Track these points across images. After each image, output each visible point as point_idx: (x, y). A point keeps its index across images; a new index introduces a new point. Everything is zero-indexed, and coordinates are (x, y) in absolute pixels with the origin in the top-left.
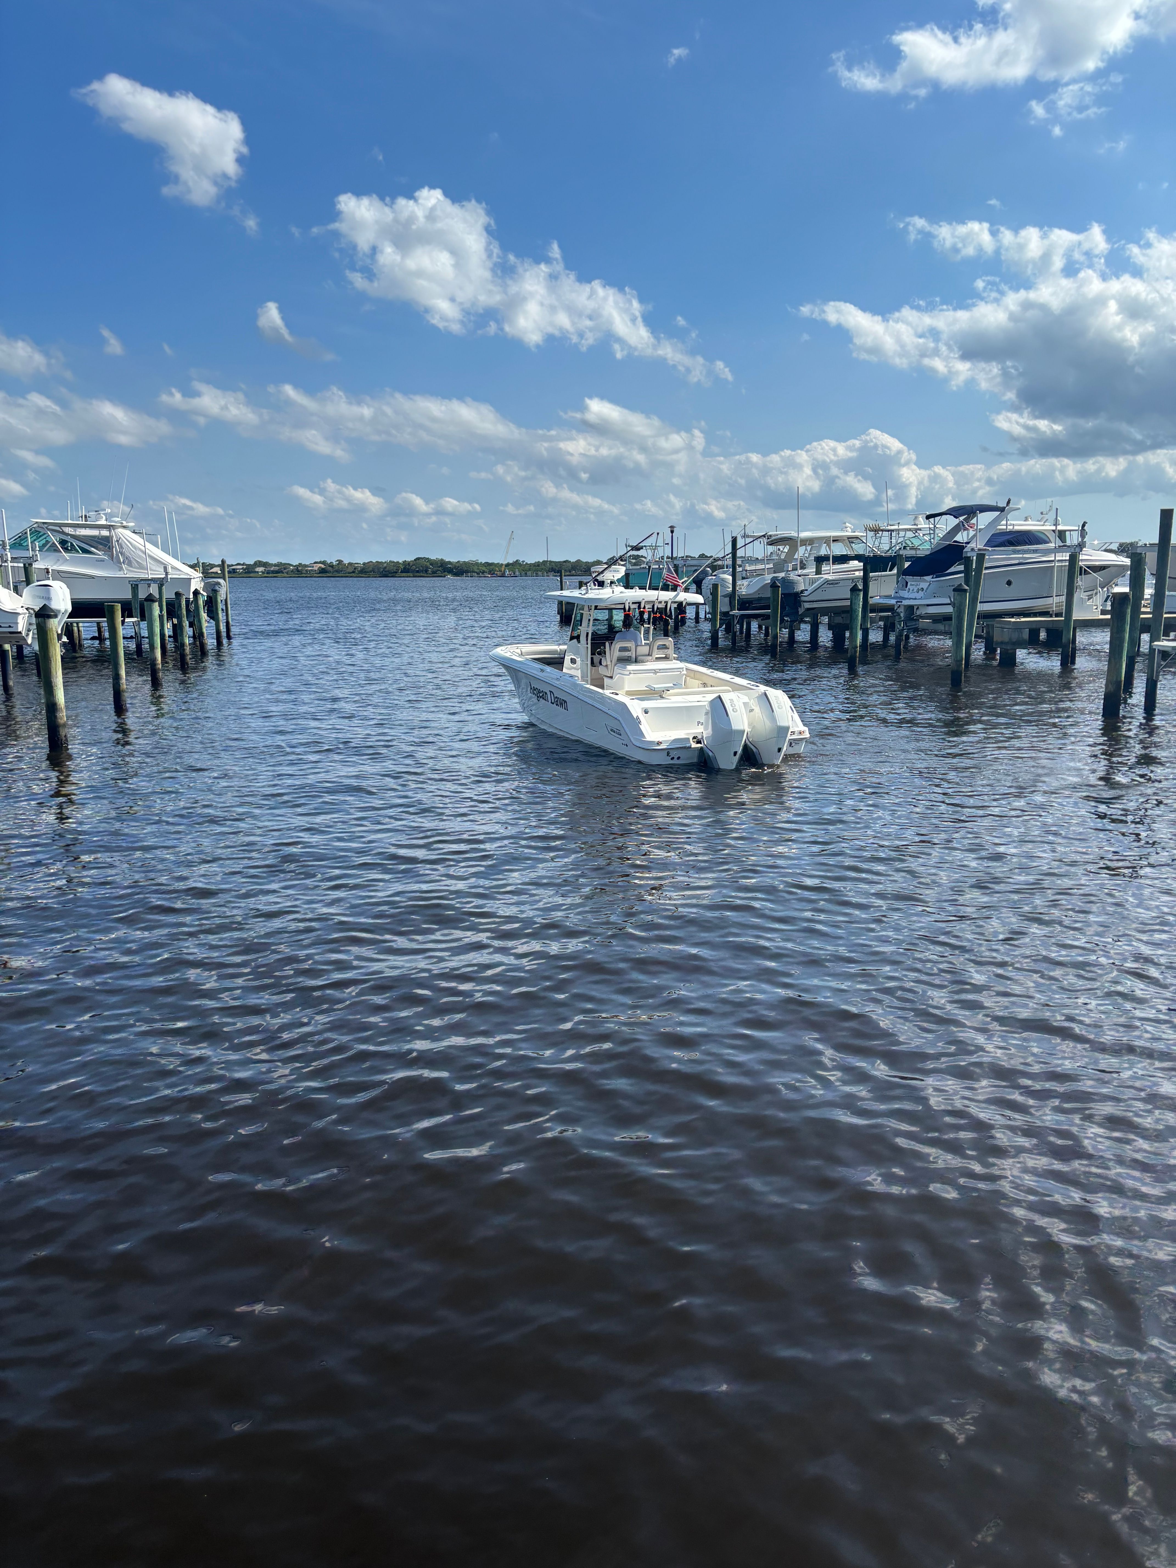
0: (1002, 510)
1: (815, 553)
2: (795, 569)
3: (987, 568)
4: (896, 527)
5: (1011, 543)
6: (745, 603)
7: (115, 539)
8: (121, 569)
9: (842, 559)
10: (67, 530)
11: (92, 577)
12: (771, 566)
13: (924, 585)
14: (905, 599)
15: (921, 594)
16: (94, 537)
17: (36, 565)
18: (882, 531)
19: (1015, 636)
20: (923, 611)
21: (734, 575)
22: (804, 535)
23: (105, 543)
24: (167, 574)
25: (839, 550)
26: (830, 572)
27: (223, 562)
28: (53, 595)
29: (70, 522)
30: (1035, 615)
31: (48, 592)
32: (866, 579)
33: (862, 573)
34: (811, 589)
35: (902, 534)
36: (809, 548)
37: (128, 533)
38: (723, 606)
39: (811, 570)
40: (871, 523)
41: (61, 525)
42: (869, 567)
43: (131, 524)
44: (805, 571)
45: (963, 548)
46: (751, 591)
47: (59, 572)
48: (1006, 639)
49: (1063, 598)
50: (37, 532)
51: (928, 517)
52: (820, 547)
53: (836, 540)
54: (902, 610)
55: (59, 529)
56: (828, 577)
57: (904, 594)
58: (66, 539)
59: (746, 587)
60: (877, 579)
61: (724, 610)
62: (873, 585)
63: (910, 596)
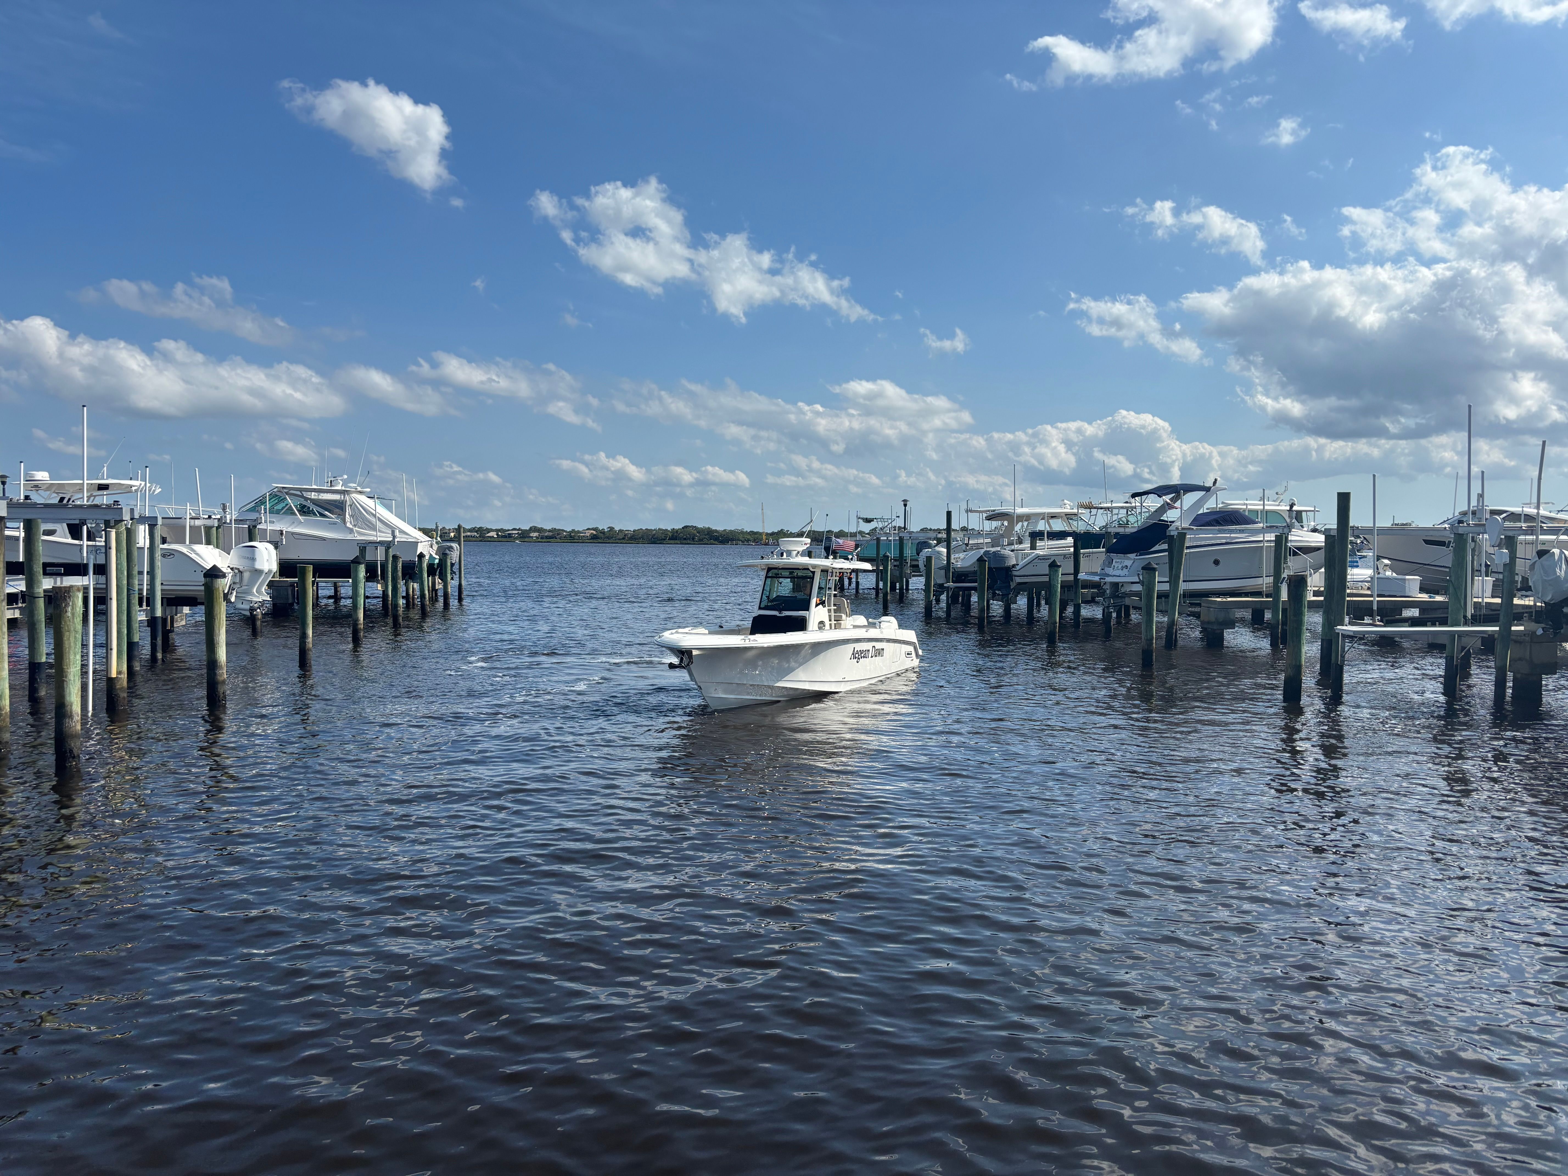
0: (1207, 489)
1: (1031, 529)
2: (1011, 543)
3: (1188, 548)
4: (1109, 505)
5: (1217, 523)
6: (960, 576)
7: (348, 503)
8: (352, 532)
9: (1062, 535)
10: (305, 494)
11: (323, 539)
12: (989, 540)
13: (1128, 563)
14: (1108, 575)
15: (1125, 571)
16: (335, 501)
17: (260, 527)
18: (1098, 508)
19: (1221, 617)
20: (1127, 589)
21: (948, 548)
22: (1020, 511)
23: (338, 508)
24: (394, 537)
25: (1058, 526)
26: (1045, 547)
27: (459, 526)
28: (257, 556)
29: (314, 487)
30: (1246, 595)
31: (253, 553)
32: (1076, 555)
33: (1072, 549)
34: (1021, 563)
35: (1115, 511)
36: (1025, 524)
37: (363, 499)
38: (938, 578)
39: (1027, 545)
40: (1086, 501)
41: (301, 490)
42: (1079, 544)
43: (368, 490)
44: (1021, 546)
45: (1168, 526)
46: (967, 564)
47: (293, 534)
48: (1213, 619)
49: (1271, 579)
50: (278, 496)
51: (1134, 496)
52: (1037, 523)
53: (1053, 516)
54: (1107, 587)
55: (300, 493)
56: (1040, 552)
57: (1109, 571)
58: (305, 503)
59: (963, 560)
60: (1088, 555)
61: (940, 581)
62: (1082, 561)
63: (1115, 573)
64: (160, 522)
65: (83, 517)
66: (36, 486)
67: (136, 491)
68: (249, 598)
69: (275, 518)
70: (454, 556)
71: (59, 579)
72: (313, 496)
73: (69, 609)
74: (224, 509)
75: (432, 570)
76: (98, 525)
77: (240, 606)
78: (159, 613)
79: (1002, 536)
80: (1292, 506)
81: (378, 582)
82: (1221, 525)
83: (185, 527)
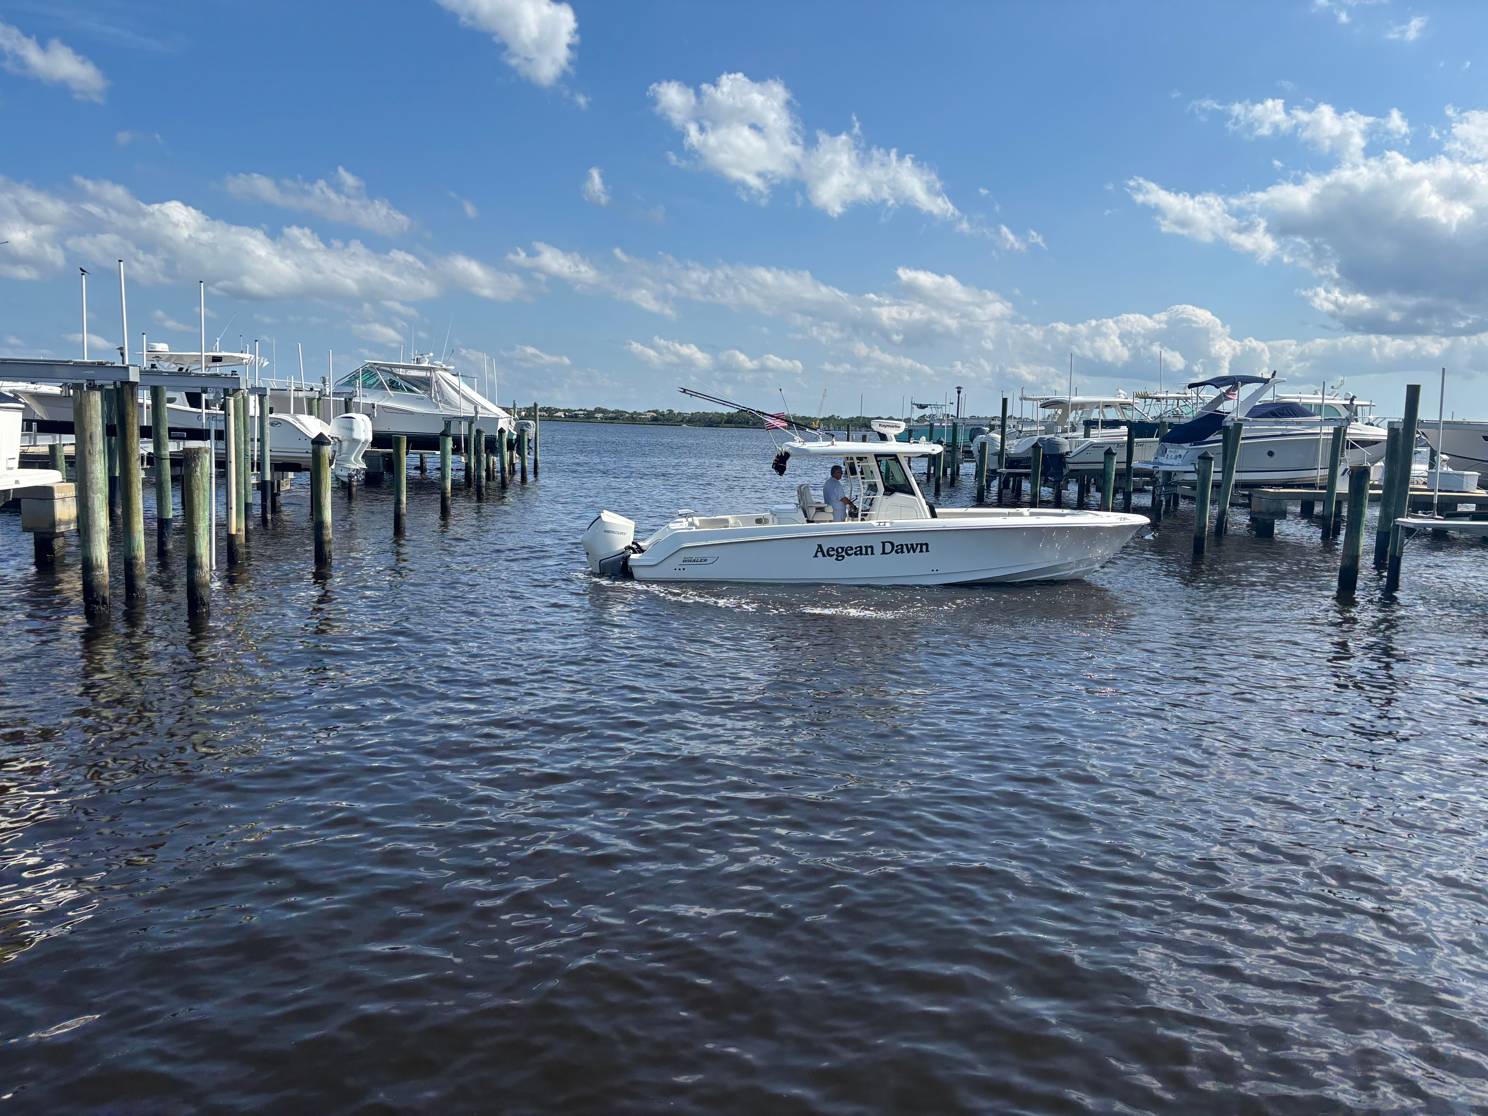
0: (1266, 381)
1: (1086, 417)
2: (1064, 431)
3: (1243, 439)
4: (1164, 395)
5: (1273, 414)
6: (1013, 462)
7: (434, 380)
8: (437, 407)
9: (1115, 424)
10: (396, 371)
11: (412, 413)
12: (1043, 428)
13: (1182, 452)
14: (1162, 464)
15: (1179, 461)
16: (422, 377)
17: (355, 400)
18: (1152, 398)
19: (1273, 507)
20: (1180, 478)
21: (1003, 434)
22: (1075, 399)
23: (425, 384)
24: (477, 413)
25: (1111, 415)
26: (1098, 436)
27: (536, 405)
28: (355, 427)
29: (403, 364)
30: (1299, 486)
31: (351, 424)
32: (1130, 444)
33: (1126, 438)
34: (1075, 451)
35: (1170, 402)
36: (1080, 412)
37: (448, 376)
38: (991, 463)
39: (1080, 433)
40: (1141, 391)
41: (391, 366)
42: (1133, 433)
43: (452, 367)
44: (1075, 434)
45: (1224, 417)
46: (1021, 450)
47: (383, 407)
48: (1264, 510)
49: (1327, 472)
50: (369, 372)
51: (1191, 386)
52: (1091, 411)
53: (1107, 406)
54: (1160, 475)
55: (389, 370)
56: (1095, 441)
57: (1162, 460)
58: (394, 379)
59: (1015, 447)
60: (1141, 444)
61: (992, 467)
62: (1136, 450)
63: (1169, 462)
64: (269, 392)
65: (205, 385)
66: (157, 357)
67: (247, 363)
68: (348, 465)
69: (367, 392)
70: (531, 433)
71: (181, 443)
72: (401, 372)
73: (198, 470)
74: (324, 382)
75: (510, 444)
76: (217, 393)
77: (339, 473)
78: (268, 477)
79: (1056, 424)
81: (462, 455)
82: (1277, 416)
83: (290, 398)
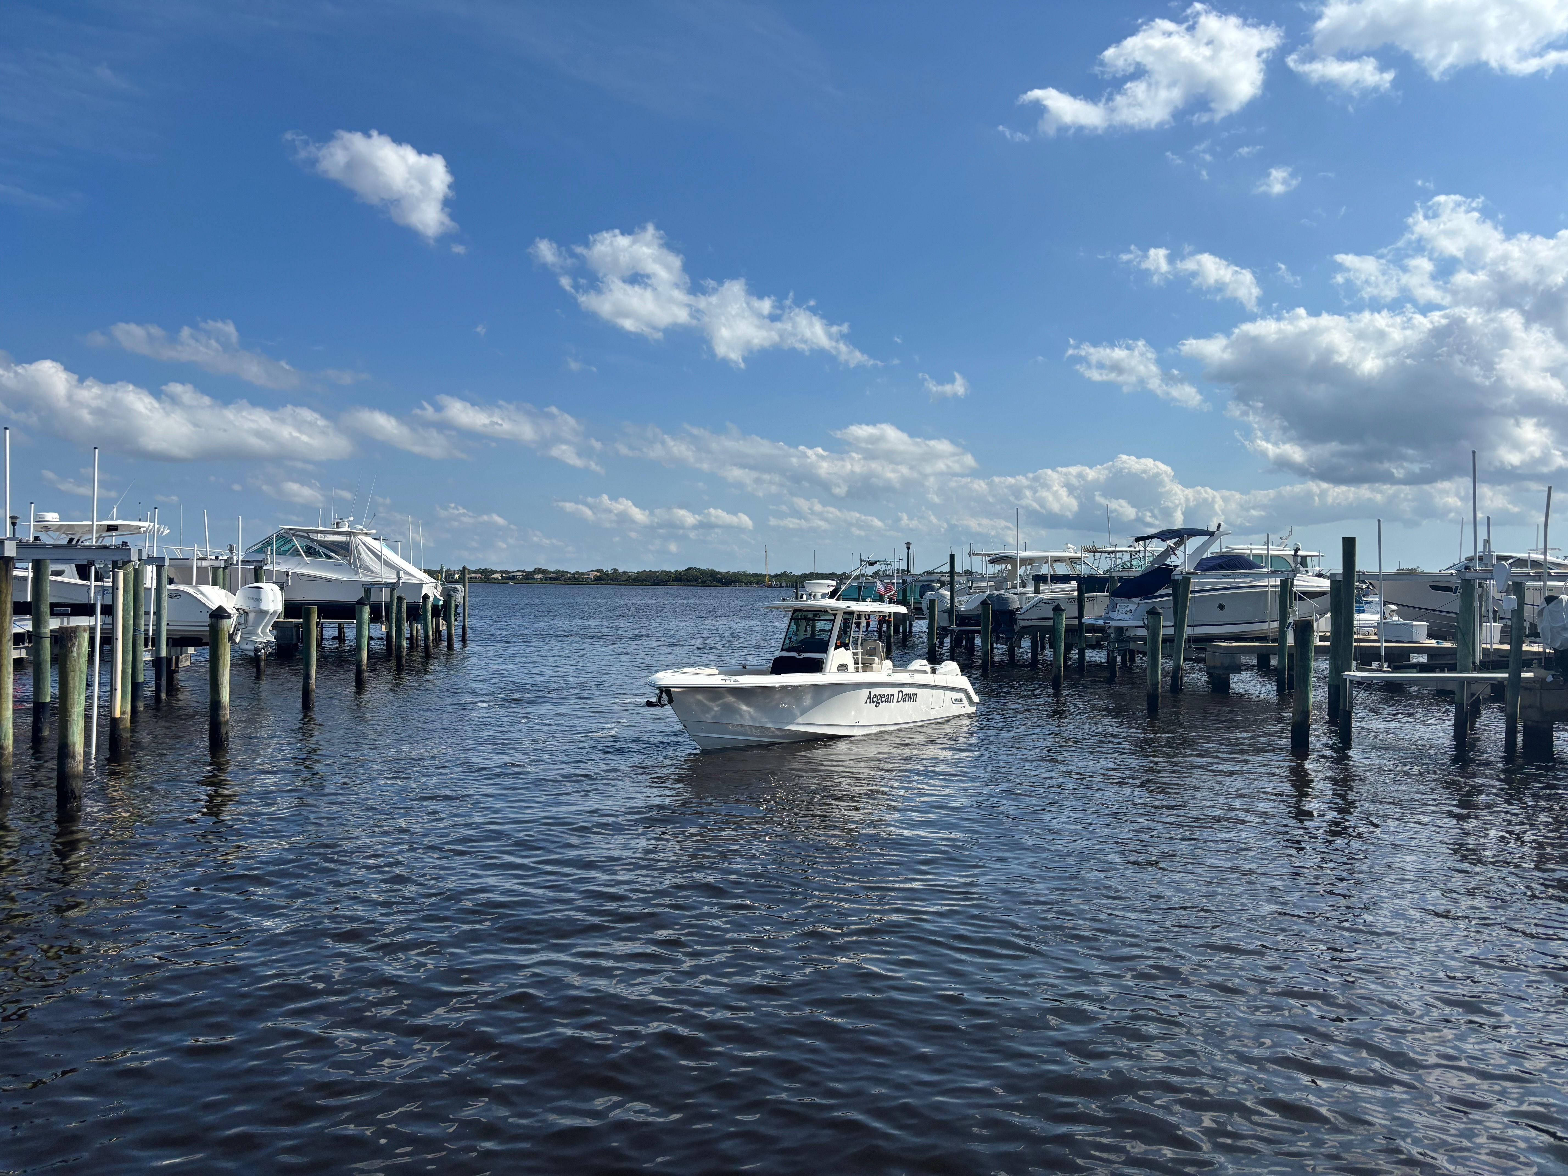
0: (1211, 534)
1: (1035, 572)
2: (1014, 587)
3: (1192, 592)
4: (1113, 549)
5: (1221, 567)
6: (964, 619)
7: (354, 545)
8: (357, 573)
9: (1066, 579)
10: (312, 536)
11: (329, 580)
12: (993, 584)
13: (1132, 607)
14: (1113, 619)
15: (1130, 616)
16: (341, 542)
17: (266, 568)
18: (1101, 552)
19: (1227, 662)
20: (1131, 633)
21: (952, 590)
22: (1023, 554)
23: (344, 549)
24: (399, 578)
25: (1061, 569)
26: (1049, 591)
27: (464, 568)
28: (263, 597)
29: (320, 528)
30: (1252, 639)
31: (259, 594)
32: (1080, 599)
33: (1076, 593)
34: (1025, 607)
35: (1119, 555)
36: (1029, 567)
37: (369, 540)
38: (942, 620)
39: (1030, 588)
40: (1089, 545)
41: (308, 531)
42: (1083, 588)
43: (374, 531)
44: (1025, 590)
45: (1172, 571)
46: (971, 607)
47: (298, 575)
48: (1219, 664)
49: (1277, 624)
50: (284, 538)
51: (1137, 540)
52: (1040, 566)
53: (1057, 560)
54: (1112, 631)
55: (306, 535)
56: (1045, 596)
57: (1114, 615)
58: (311, 544)
59: (966, 603)
60: (1092, 599)
61: (943, 624)
62: (1087, 605)
63: (1120, 617)
64: (167, 562)
65: (91, 557)
66: (46, 527)
67: (145, 532)
68: (254, 638)
69: (281, 559)
70: (459, 597)
71: (65, 619)
72: (320, 537)
73: (75, 649)
74: (231, 550)
75: (436, 611)
76: (106, 565)
77: (244, 646)
78: (164, 653)
79: (1006, 579)
80: (1296, 551)
81: (382, 624)
82: (1225, 569)
83: (192, 568)
